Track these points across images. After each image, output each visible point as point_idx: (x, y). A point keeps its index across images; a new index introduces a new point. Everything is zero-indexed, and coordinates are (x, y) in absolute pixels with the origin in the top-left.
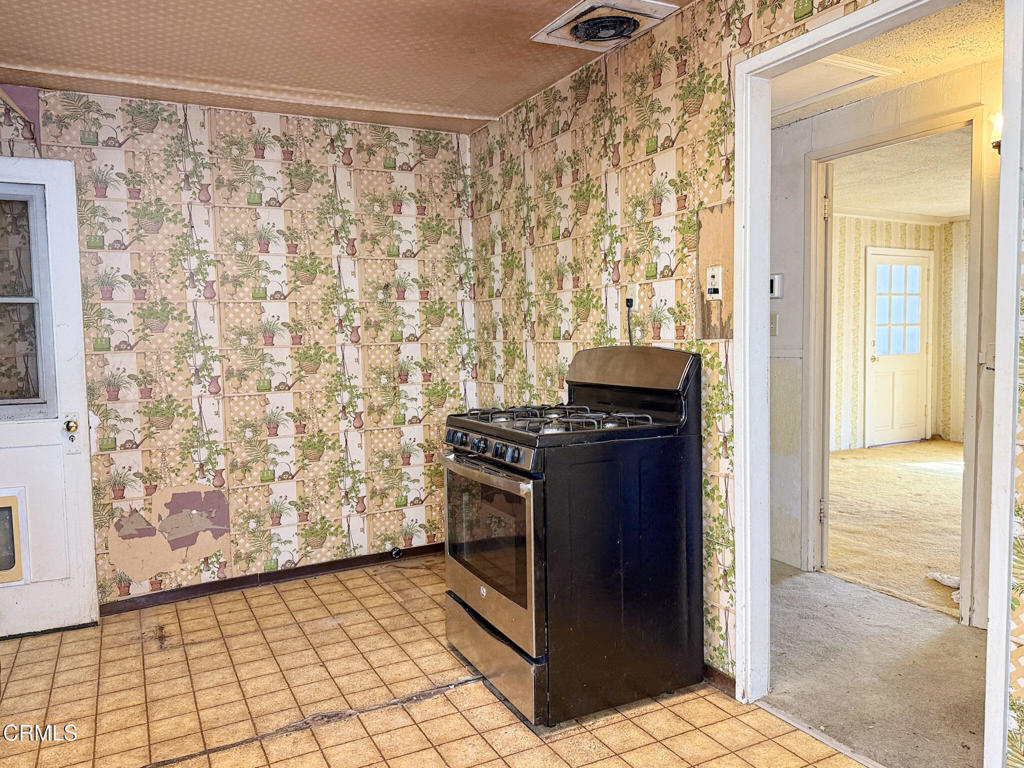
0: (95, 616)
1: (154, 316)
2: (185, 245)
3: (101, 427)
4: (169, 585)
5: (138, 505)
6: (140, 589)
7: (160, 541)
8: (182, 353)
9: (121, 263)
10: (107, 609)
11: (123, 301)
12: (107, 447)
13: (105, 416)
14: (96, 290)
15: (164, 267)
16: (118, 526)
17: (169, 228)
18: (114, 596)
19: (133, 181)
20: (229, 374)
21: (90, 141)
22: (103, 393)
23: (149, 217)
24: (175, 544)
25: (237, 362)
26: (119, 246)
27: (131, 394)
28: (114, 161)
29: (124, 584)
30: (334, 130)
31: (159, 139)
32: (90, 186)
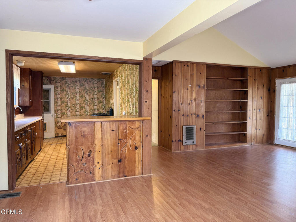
0: (54, 137)
1: (63, 102)
2: (67, 94)
3: (56, 115)
4: (63, 135)
5: (60, 125)
6: (60, 135)
7: (62, 129)
8: (66, 107)
9: (59, 96)
10: (56, 137)
11: (59, 100)
12: (57, 118)
13: (57, 114)
14: (56, 99)
15: (64, 97)
16: (58, 127)
17: (65, 92)
18: (57, 135)
19: (61, 87)
20: (71, 109)
21: (56, 82)
22: (56, 111)
23: (62, 91)
24: (64, 130)
25: (72, 108)
26: (59, 94)
27: (60, 111)
28: (59, 84)
29: (58, 134)
30: (86, 79)
31: (64, 82)
32: (56, 87)
